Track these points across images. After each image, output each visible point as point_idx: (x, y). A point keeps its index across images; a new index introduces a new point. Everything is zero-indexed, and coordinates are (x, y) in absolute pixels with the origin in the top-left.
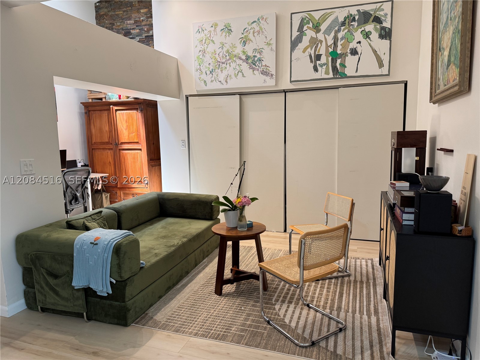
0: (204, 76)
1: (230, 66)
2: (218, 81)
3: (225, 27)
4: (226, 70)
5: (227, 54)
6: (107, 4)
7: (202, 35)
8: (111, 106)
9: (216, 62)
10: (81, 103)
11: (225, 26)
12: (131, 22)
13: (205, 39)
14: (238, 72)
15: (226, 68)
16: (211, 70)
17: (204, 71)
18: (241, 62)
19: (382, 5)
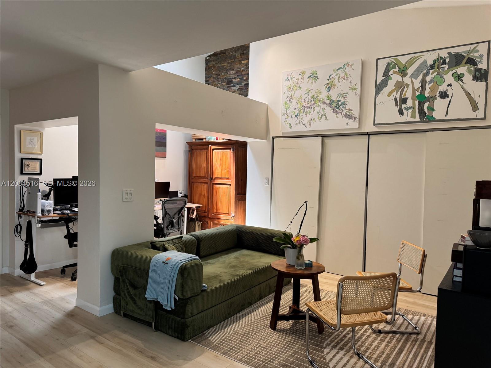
0: (289, 120)
1: (314, 110)
2: (302, 124)
3: (312, 75)
4: (311, 114)
5: (312, 100)
6: (215, 58)
7: (291, 82)
8: (210, 146)
9: (302, 106)
10: (186, 142)
11: (312, 73)
12: (233, 72)
13: (293, 86)
14: (322, 116)
15: (310, 112)
16: (296, 114)
17: (290, 116)
18: (324, 106)
19: (477, 46)
